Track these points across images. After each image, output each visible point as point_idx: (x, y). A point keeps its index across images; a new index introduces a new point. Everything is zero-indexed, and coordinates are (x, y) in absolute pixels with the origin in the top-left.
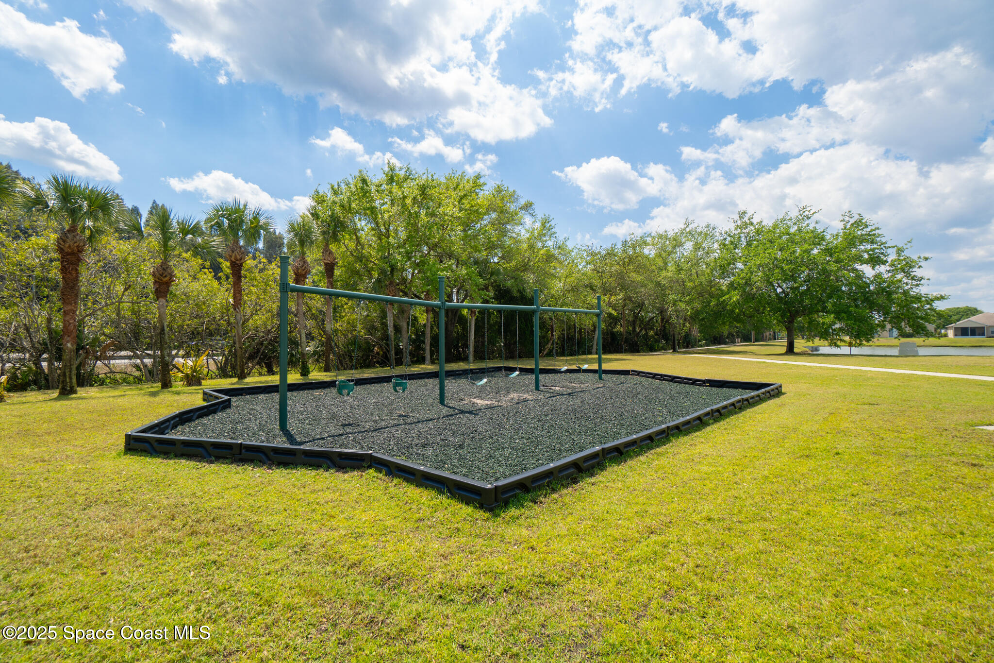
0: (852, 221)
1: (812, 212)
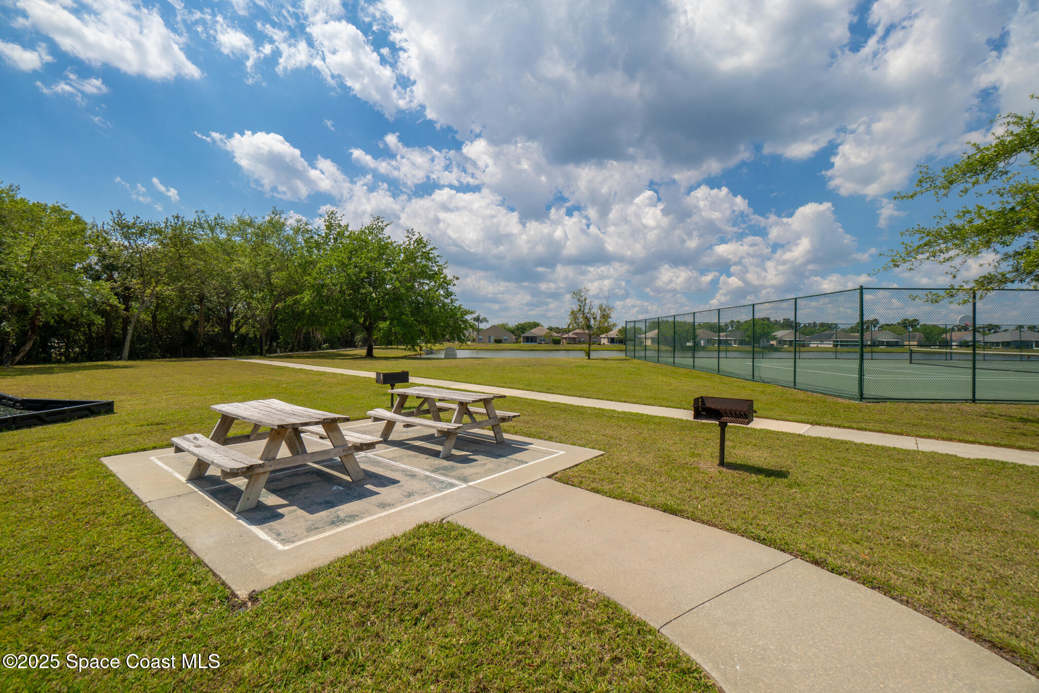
0: (414, 238)
1: (385, 224)
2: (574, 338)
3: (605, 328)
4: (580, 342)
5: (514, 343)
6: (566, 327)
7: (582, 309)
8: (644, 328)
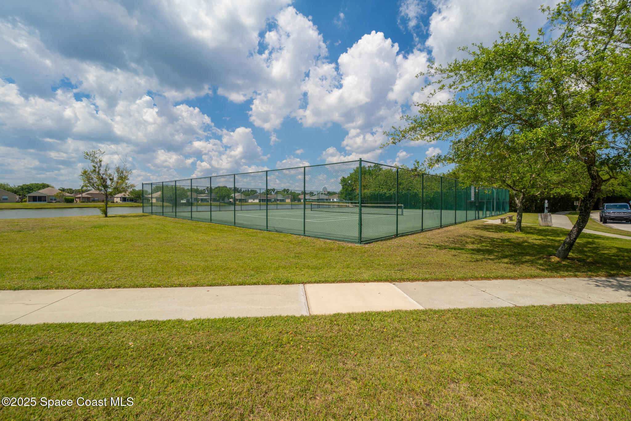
2: (88, 198)
3: (123, 188)
4: (94, 201)
5: (18, 202)
6: (80, 188)
7: (97, 170)
8: (150, 191)
